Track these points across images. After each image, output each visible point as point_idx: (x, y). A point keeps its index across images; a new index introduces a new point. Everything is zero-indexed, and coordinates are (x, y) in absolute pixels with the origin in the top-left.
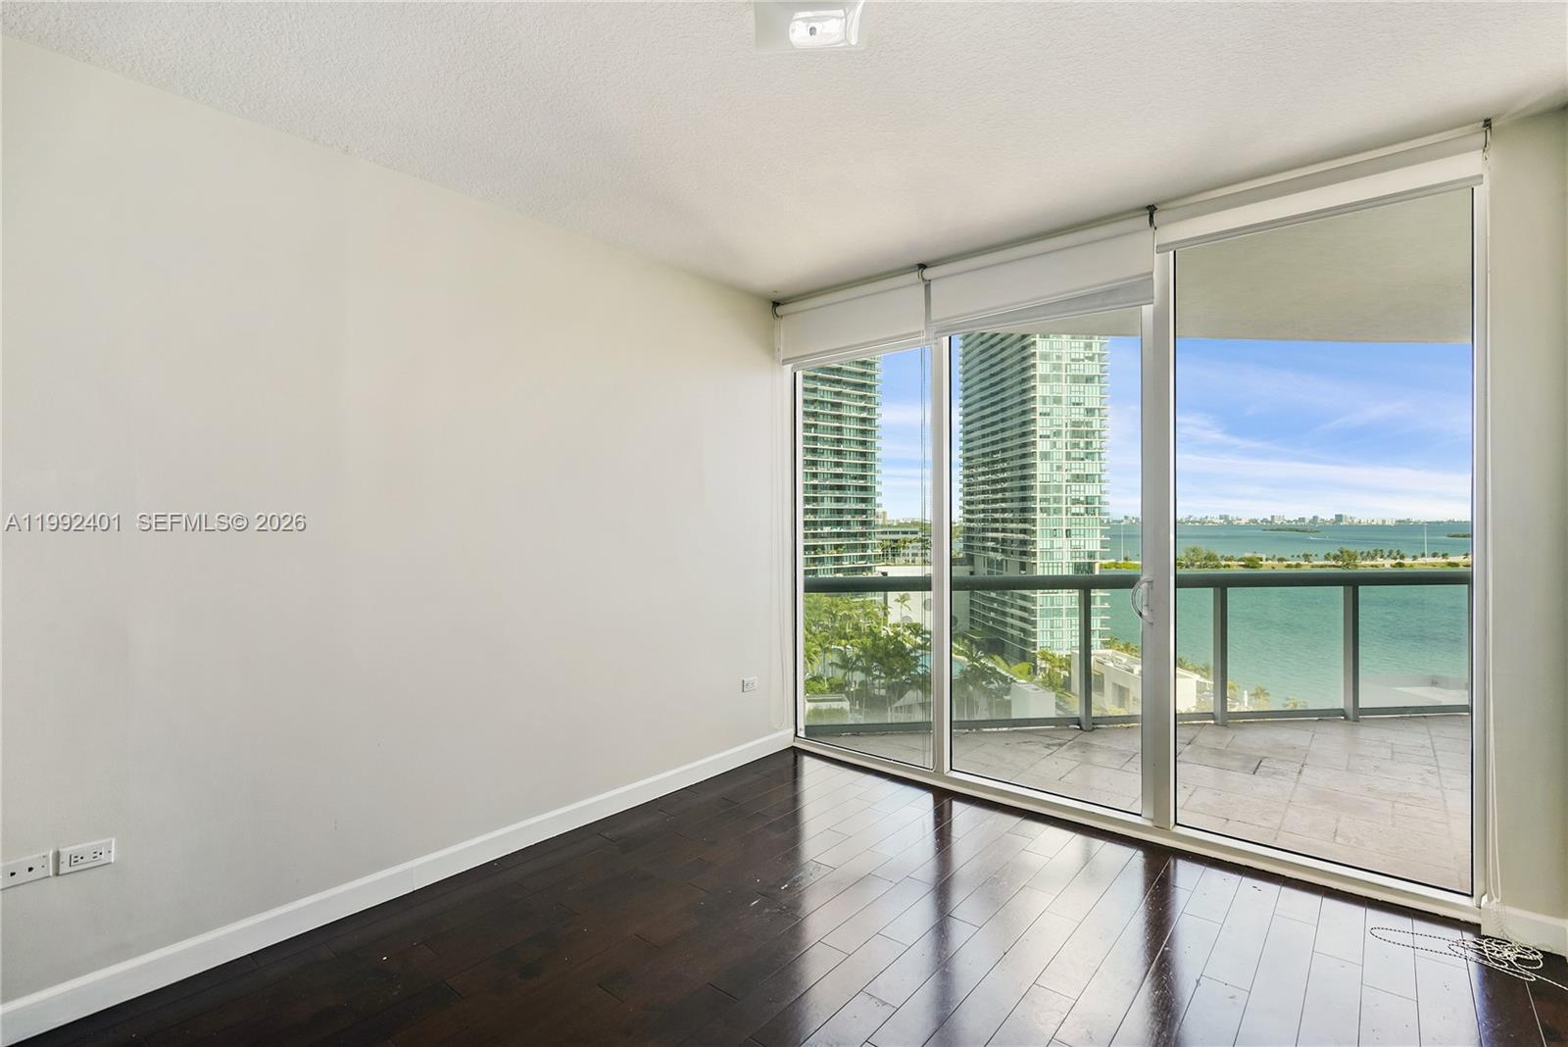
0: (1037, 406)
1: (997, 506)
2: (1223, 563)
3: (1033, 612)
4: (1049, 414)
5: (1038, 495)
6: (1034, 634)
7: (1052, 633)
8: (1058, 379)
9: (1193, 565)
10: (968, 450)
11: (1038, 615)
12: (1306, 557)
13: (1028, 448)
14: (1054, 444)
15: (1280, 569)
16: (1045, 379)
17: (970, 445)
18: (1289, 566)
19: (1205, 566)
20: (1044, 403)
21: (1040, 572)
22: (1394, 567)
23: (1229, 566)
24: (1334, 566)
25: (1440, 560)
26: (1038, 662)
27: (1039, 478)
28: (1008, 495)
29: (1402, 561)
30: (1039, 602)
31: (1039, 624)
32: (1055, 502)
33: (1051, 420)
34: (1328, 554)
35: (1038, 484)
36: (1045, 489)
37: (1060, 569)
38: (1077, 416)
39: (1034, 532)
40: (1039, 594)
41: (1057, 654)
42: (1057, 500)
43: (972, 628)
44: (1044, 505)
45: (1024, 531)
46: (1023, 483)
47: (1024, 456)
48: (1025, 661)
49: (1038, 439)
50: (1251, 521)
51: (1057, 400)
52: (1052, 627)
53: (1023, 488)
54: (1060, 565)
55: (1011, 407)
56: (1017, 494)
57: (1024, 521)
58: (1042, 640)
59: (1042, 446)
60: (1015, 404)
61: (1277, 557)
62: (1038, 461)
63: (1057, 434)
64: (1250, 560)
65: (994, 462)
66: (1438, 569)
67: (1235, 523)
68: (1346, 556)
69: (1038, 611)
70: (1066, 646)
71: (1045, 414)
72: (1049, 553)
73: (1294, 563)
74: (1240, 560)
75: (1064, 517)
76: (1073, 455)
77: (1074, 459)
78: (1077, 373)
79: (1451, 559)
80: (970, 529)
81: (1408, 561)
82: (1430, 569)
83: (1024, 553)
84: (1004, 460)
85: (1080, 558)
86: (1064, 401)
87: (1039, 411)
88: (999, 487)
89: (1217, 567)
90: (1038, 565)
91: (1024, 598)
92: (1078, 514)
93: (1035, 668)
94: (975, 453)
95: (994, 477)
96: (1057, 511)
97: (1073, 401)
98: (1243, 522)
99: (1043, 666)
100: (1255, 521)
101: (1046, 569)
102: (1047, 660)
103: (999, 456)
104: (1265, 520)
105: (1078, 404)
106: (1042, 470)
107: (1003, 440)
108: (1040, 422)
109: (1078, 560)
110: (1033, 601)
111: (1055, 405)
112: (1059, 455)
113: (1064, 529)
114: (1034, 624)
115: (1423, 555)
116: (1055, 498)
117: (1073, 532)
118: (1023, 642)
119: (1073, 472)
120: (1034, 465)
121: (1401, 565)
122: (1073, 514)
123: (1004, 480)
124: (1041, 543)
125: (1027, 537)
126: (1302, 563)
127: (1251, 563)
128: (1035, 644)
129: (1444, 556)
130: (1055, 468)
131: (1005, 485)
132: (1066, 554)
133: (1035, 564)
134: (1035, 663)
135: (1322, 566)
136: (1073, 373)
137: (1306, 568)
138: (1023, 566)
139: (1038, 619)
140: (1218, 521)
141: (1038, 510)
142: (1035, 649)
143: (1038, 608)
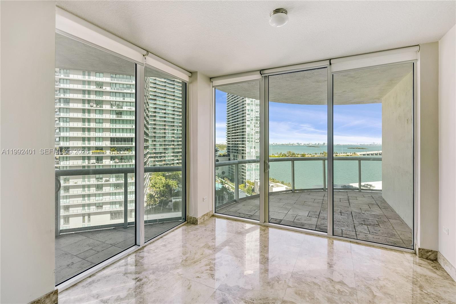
0: (246, 112)
1: (236, 140)
2: (297, 155)
3: (245, 170)
4: (249, 114)
5: (247, 137)
6: (245, 176)
7: (250, 175)
8: (252, 104)
9: (289, 156)
10: (228, 124)
11: (247, 170)
12: (316, 154)
13: (244, 124)
14: (251, 123)
15: (310, 156)
16: (249, 104)
17: (229, 122)
18: (312, 156)
19: (292, 156)
20: (248, 111)
21: (247, 159)
22: (335, 156)
23: (298, 156)
24: (322, 156)
25: (345, 154)
26: (247, 184)
27: (247, 132)
28: (239, 137)
29: (337, 155)
30: (247, 167)
31: (247, 173)
32: (251, 139)
33: (250, 116)
34: (321, 153)
35: (247, 134)
36: (248, 135)
37: (252, 157)
38: (257, 115)
39: (246, 147)
40: (247, 165)
41: (252, 181)
42: (252, 138)
43: (229, 175)
44: (248, 140)
45: (243, 147)
46: (243, 133)
47: (243, 126)
48: (243, 183)
49: (247, 121)
50: (304, 144)
51: (252, 110)
52: (250, 174)
53: (243, 135)
54: (252, 156)
55: (240, 112)
56: (241, 136)
57: (243, 144)
58: (247, 178)
59: (248, 123)
60: (241, 111)
61: (309, 154)
62: (247, 127)
63: (252, 120)
64: (303, 154)
65: (235, 127)
66: (345, 157)
67: (300, 145)
68: (325, 154)
69: (247, 169)
70: (254, 179)
71: (248, 114)
72: (249, 153)
73: (313, 155)
74: (300, 155)
75: (254, 143)
76: (256, 126)
77: (256, 127)
78: (257, 103)
79: (348, 154)
80: (229, 146)
81: (338, 155)
82: (343, 156)
83: (243, 153)
84: (238, 127)
85: (258, 154)
86: (254, 111)
87: (247, 113)
88: (237, 134)
89: (295, 156)
90: (247, 156)
91: (243, 166)
92: (257, 142)
93: (245, 185)
94: (231, 124)
95: (235, 132)
96: (252, 141)
97: (256, 111)
98: (302, 145)
99: (248, 185)
100: (305, 144)
101: (249, 158)
102: (249, 183)
103: (237, 126)
104: (307, 144)
105: (257, 112)
106: (248, 130)
107: (238, 121)
108: (247, 116)
109: (257, 155)
110: (245, 167)
111: (251, 112)
112: (252, 126)
113: (254, 146)
114: (245, 173)
115: (342, 153)
116: (251, 138)
117: (256, 147)
118: (243, 178)
119: (256, 130)
120: (245, 128)
121: (337, 156)
122: (256, 142)
123: (238, 132)
124: (247, 150)
125: (244, 149)
126: (315, 155)
127: (303, 155)
128: (246, 179)
129: (346, 153)
130: (251, 129)
131: (238, 134)
132: (254, 153)
133: (246, 156)
134: (246, 184)
135: (319, 156)
136: (256, 103)
137: (316, 156)
138: (243, 157)
139: (246, 171)
140: (296, 144)
141: (247, 141)
142: (246, 180)
143: (247, 168)
